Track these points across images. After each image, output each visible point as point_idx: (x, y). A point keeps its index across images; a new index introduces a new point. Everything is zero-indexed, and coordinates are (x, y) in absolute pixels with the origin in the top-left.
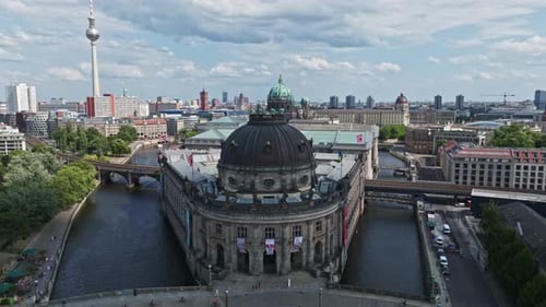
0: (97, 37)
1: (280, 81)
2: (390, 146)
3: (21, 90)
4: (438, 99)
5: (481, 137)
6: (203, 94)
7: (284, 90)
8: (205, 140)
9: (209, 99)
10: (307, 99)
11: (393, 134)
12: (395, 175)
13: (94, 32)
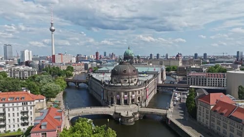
0: (54, 30)
1: (129, 48)
2: (171, 74)
3: (26, 52)
4: (196, 55)
5: (204, 70)
6: (97, 53)
7: (130, 52)
8: (103, 71)
9: (99, 55)
10: (140, 55)
11: (174, 69)
12: (170, 83)
13: (53, 28)
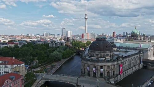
0: (87, 18)
1: (135, 28)
3: (69, 32)
6: (114, 32)
7: (137, 31)
10: (145, 34)
13: (86, 17)
